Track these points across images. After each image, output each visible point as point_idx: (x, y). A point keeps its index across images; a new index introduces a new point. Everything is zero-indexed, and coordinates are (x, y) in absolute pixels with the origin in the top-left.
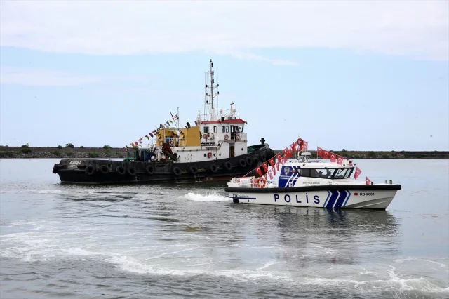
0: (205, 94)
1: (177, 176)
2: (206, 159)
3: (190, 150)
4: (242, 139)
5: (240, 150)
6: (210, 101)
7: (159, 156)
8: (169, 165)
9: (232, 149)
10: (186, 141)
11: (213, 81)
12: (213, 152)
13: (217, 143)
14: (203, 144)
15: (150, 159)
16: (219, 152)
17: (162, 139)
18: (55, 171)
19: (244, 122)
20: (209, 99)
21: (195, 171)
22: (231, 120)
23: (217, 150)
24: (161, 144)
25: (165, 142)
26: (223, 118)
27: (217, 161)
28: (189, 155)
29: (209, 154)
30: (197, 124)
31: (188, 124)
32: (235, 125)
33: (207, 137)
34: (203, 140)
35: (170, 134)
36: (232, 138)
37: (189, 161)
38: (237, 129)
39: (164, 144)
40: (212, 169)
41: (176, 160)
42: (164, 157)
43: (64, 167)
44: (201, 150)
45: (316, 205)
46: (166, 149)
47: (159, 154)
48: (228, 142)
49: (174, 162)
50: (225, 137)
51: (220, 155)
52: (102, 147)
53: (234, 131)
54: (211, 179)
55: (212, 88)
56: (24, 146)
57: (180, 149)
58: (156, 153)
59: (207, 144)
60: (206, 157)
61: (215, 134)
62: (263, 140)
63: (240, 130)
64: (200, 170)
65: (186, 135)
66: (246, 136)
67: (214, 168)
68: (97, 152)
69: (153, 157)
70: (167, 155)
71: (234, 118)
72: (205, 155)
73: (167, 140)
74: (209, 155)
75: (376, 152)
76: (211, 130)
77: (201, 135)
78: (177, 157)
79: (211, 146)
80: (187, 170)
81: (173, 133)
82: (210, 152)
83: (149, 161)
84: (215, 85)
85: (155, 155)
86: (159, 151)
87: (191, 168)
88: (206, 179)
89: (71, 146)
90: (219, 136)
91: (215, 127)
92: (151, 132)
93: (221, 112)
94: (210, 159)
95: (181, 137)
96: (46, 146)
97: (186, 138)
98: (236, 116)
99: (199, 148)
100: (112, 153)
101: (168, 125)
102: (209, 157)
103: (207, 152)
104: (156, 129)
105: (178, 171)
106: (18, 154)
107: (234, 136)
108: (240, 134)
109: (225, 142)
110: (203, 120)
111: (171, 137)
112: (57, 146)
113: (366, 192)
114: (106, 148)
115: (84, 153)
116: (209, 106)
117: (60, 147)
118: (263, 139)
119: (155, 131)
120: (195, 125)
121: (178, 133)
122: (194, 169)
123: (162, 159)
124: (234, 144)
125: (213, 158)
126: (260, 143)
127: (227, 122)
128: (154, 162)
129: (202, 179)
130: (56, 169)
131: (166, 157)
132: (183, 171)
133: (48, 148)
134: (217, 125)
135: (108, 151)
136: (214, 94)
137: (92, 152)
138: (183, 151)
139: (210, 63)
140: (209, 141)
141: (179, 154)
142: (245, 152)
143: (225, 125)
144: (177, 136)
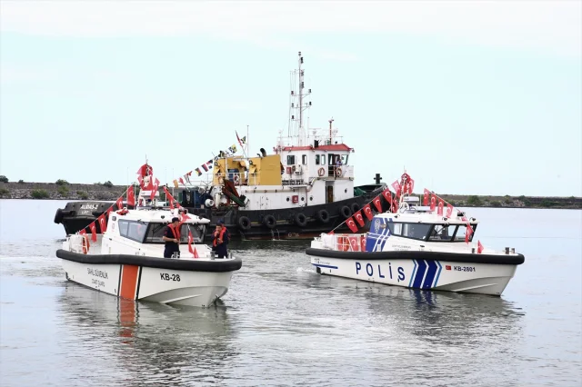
0: (289, 105)
1: (246, 231)
2: (289, 205)
3: (266, 191)
4: (346, 176)
5: (342, 192)
6: (297, 116)
7: (218, 199)
8: (233, 214)
9: (329, 190)
10: (259, 177)
11: (302, 85)
12: (301, 195)
13: (306, 181)
14: (285, 183)
15: (203, 202)
16: (309, 195)
17: (222, 174)
18: (57, 221)
19: (349, 149)
20: (296, 112)
21: (271, 223)
22: (329, 146)
23: (307, 191)
24: (221, 180)
25: (227, 178)
26: (316, 143)
27: (307, 208)
28: (263, 198)
29: (294, 197)
30: (276, 151)
31: (262, 150)
32: (335, 153)
33: (291, 171)
34: (286, 176)
35: (236, 167)
36: (331, 173)
37: (263, 208)
38: (339, 159)
39: (225, 181)
40: (298, 220)
41: (244, 206)
42: (225, 201)
43: (73, 213)
44: (282, 191)
45: (401, 283)
46: (229, 188)
47: (218, 197)
48: (323, 179)
49: (241, 209)
50: (319, 172)
51: (311, 199)
52: (54, 182)
53: (334, 163)
54: (297, 235)
55: (300, 95)
57: (249, 188)
58: (212, 194)
59: (291, 182)
60: (290, 202)
61: (304, 167)
62: (378, 178)
63: (344, 162)
64: (279, 222)
65: (259, 168)
66: (351, 171)
67: (302, 219)
68: (45, 190)
69: (208, 201)
70: (229, 199)
71: (333, 143)
72: (288, 199)
73: (231, 176)
74: (295, 200)
75: (482, 198)
76: (298, 161)
77: (282, 169)
78: (246, 201)
79: (298, 186)
80: (260, 222)
81: (239, 164)
82: (295, 194)
83: (202, 207)
84: (305, 91)
85: (211, 198)
86: (217, 192)
87: (266, 218)
88: (290, 236)
90: (310, 169)
91: (304, 156)
92: (205, 162)
93: (315, 133)
94: (296, 206)
95: (252, 171)
97: (259, 172)
98: (337, 139)
99: (279, 187)
100: (70, 191)
101: (231, 153)
102: (294, 202)
103: (291, 195)
104: (212, 158)
105: (246, 223)
107: (332, 171)
108: (342, 168)
109: (318, 179)
110: (286, 145)
111: (236, 171)
113: (462, 265)
114: (60, 183)
115: (24, 191)
116: (295, 123)
118: (378, 175)
119: (211, 161)
120: (274, 153)
121: (247, 164)
122: (271, 220)
123: (222, 204)
124: (333, 182)
125: (301, 204)
126: (373, 182)
127: (323, 148)
128: (210, 208)
129: (283, 236)
130: (60, 218)
131: (229, 201)
132: (254, 223)
134: (307, 153)
135: (64, 188)
136: (303, 105)
137: (39, 190)
138: (254, 192)
139: (299, 58)
140: (294, 177)
141: (248, 196)
142: (350, 195)
143: (320, 153)
144: (246, 169)
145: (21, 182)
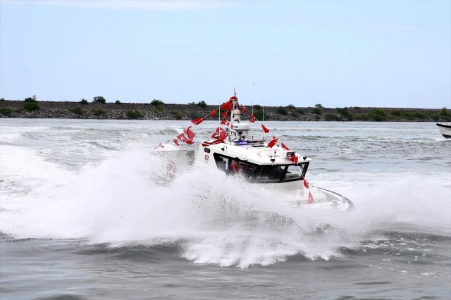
56: (29, 100)
68: (141, 111)
89: (100, 101)
96: (63, 101)
106: (18, 112)
112: (80, 100)
114: (156, 103)
115: (120, 111)
117: (84, 102)
133: (67, 103)
135: (159, 108)
137: (134, 111)
145: (118, 103)
